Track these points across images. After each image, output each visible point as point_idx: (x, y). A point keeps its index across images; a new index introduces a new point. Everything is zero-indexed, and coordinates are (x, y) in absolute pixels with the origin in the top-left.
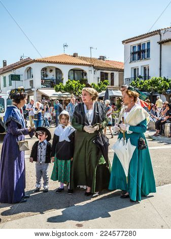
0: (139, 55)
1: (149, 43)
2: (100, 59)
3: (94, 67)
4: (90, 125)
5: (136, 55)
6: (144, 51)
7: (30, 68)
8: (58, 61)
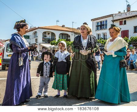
0: (101, 27)
1: (106, 21)
2: (78, 29)
3: (74, 33)
4: (85, 50)
5: (99, 27)
6: (103, 25)
7: (36, 32)
8: (53, 28)
